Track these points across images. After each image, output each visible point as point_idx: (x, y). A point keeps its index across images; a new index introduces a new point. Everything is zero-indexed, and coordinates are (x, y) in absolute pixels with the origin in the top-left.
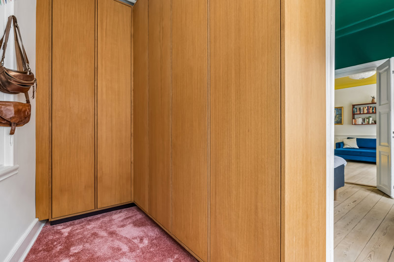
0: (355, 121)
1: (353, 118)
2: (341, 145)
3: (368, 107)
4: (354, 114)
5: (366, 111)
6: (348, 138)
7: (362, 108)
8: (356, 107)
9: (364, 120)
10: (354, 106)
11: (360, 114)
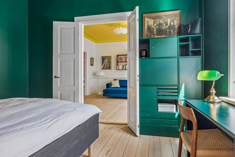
0: (119, 67)
1: (117, 65)
2: (110, 85)
3: (125, 57)
4: (118, 62)
5: (124, 60)
6: (114, 80)
7: (122, 58)
8: (119, 56)
9: (123, 67)
10: (118, 56)
11: (121, 62)
